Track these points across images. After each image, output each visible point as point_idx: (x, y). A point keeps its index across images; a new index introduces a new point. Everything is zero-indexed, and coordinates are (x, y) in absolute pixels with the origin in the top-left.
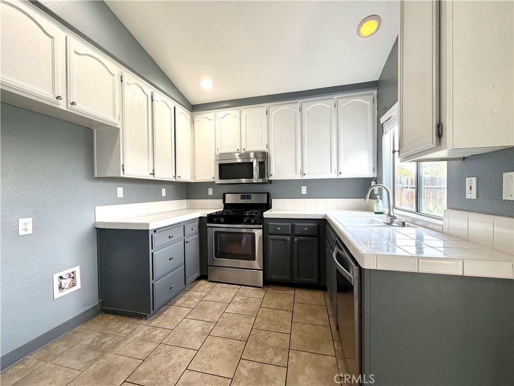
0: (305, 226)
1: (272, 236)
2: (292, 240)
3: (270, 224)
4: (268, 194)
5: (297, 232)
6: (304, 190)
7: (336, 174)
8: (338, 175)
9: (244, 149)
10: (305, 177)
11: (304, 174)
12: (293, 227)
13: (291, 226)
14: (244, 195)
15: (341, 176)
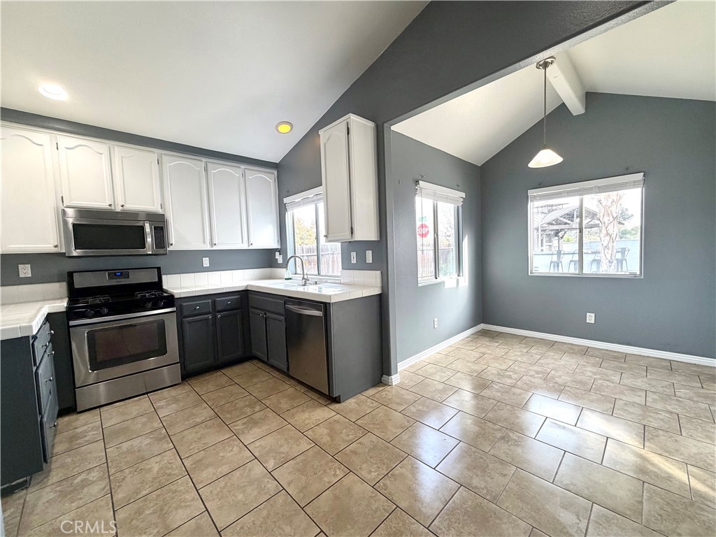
0: (229, 300)
1: (188, 319)
2: (214, 317)
3: (184, 304)
4: (159, 269)
5: (219, 308)
6: (206, 262)
7: (247, 245)
8: (249, 246)
9: (122, 206)
10: (215, 248)
11: (215, 244)
12: (214, 303)
13: (212, 302)
14: (115, 273)
15: (251, 247)
